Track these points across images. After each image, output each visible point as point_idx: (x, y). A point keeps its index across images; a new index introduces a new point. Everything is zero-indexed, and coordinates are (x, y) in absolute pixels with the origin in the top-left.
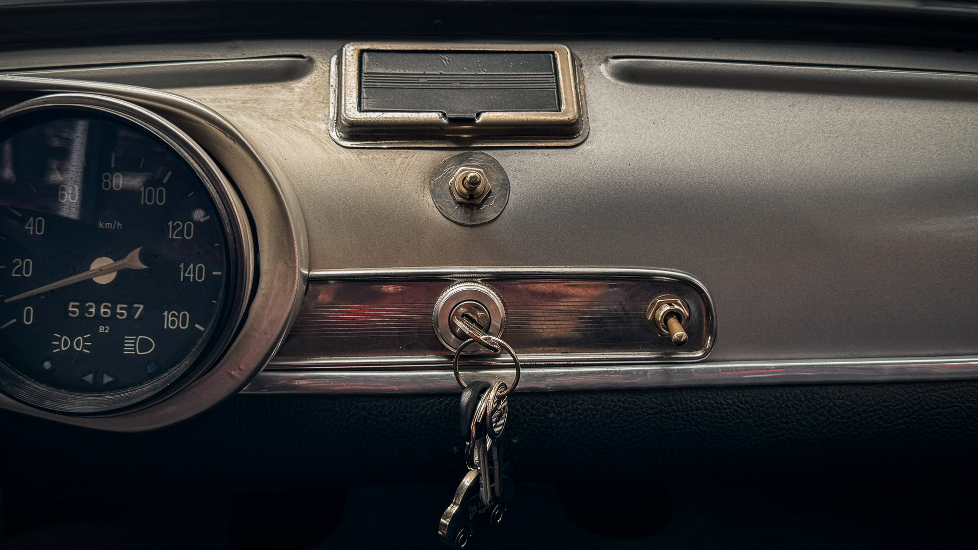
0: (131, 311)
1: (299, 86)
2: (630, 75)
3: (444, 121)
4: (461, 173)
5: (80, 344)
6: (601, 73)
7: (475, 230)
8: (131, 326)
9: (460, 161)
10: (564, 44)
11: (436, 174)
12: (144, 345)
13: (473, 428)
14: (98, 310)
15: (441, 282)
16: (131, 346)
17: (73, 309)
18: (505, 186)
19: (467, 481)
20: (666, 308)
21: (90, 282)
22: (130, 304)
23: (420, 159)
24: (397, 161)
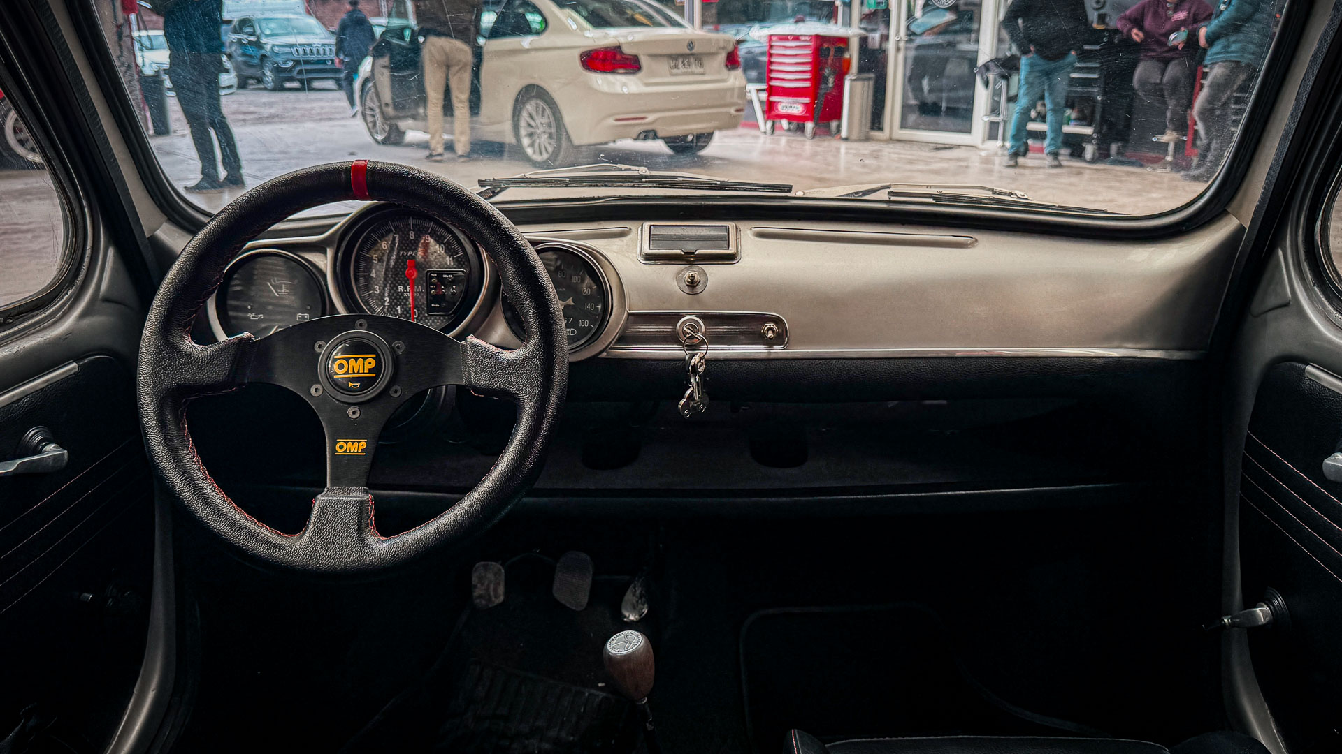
1: (626, 239)
2: (761, 235)
3: (683, 253)
4: (688, 273)
6: (747, 234)
7: (693, 296)
8: (568, 326)
9: (688, 269)
10: (733, 222)
11: (679, 274)
12: (574, 332)
13: (690, 370)
15: (680, 316)
16: (568, 332)
18: (706, 279)
19: (689, 391)
20: (768, 327)
22: (568, 318)
23: (673, 268)
24: (664, 269)
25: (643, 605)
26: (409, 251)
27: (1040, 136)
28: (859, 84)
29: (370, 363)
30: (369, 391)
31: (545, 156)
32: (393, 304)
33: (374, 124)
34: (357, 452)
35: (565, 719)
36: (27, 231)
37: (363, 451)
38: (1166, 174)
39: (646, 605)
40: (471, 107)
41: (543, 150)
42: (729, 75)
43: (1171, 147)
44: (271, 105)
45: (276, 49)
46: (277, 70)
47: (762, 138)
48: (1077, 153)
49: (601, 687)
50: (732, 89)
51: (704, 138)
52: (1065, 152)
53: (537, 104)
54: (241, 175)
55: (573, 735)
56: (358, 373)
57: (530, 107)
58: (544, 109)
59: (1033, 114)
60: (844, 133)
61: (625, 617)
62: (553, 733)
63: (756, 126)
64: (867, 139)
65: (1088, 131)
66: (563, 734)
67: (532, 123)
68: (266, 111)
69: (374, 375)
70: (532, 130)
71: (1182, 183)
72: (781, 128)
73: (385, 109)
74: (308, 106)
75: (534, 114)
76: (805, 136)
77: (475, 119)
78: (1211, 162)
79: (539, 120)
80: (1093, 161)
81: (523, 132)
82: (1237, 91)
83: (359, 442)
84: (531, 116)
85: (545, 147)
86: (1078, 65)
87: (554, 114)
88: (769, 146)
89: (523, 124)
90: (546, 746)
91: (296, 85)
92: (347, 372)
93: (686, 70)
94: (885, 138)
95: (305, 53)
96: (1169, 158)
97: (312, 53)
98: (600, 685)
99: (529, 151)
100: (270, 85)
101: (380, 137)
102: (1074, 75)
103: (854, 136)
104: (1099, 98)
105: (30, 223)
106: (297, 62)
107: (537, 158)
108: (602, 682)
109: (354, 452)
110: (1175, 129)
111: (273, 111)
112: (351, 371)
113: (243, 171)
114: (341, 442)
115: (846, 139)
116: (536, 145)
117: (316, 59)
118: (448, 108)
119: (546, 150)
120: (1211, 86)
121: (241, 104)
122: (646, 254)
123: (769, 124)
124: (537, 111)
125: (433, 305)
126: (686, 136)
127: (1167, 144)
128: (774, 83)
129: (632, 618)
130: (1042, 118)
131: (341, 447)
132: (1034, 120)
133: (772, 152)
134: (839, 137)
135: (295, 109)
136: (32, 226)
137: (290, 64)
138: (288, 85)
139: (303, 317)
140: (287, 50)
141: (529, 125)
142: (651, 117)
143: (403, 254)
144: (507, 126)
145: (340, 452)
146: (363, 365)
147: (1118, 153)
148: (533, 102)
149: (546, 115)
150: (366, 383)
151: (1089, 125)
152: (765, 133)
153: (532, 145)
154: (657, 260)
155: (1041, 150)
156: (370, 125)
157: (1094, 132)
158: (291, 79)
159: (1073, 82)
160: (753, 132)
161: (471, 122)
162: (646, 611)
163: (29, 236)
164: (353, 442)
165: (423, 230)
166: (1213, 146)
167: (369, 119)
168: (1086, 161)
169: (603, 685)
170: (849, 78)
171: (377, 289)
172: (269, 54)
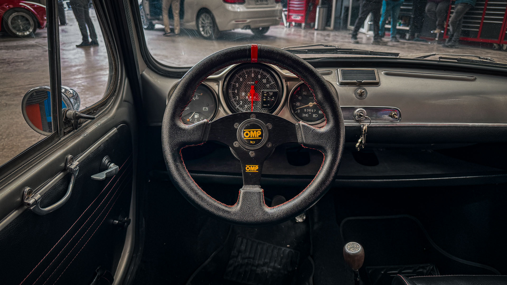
0: (314, 111)
1: (330, 76)
2: (387, 74)
3: (357, 82)
4: (359, 91)
5: (307, 115)
6: (382, 74)
7: (361, 100)
8: (314, 113)
9: (359, 89)
10: (375, 68)
11: (355, 91)
12: (316, 116)
13: (363, 131)
14: (309, 110)
16: (314, 116)
17: (305, 110)
18: (367, 93)
19: (360, 140)
20: (394, 113)
21: (309, 106)
22: (314, 110)
23: (352, 88)
24: (349, 88)
25: (304, 216)
26: (251, 82)
27: (388, 30)
28: (322, 9)
29: (259, 133)
30: (259, 145)
31: (208, 35)
32: (244, 104)
34: (255, 171)
35: (276, 259)
36: (21, 62)
37: (257, 170)
38: (435, 45)
39: (305, 216)
40: (180, 16)
41: (208, 32)
42: (276, 5)
43: (438, 35)
47: (285, 29)
48: (403, 37)
50: (277, 10)
51: (266, 29)
52: (398, 36)
53: (205, 15)
54: (97, 41)
55: (280, 265)
56: (254, 137)
57: (203, 16)
58: (208, 17)
59: (387, 22)
60: (316, 27)
61: (297, 220)
62: (272, 264)
63: (283, 24)
64: (324, 29)
65: (407, 28)
66: (276, 265)
69: (261, 138)
70: (203, 25)
71: (442, 49)
72: (292, 25)
73: (147, 16)
75: (204, 19)
76: (301, 28)
77: (181, 20)
78: (454, 41)
79: (206, 21)
80: (409, 40)
81: (200, 26)
82: (465, 14)
83: (255, 166)
86: (404, 4)
87: (212, 19)
88: (288, 32)
89: (200, 22)
90: (270, 269)
92: (250, 137)
93: (261, 3)
94: (331, 29)
96: (437, 39)
98: (288, 246)
99: (203, 33)
101: (145, 27)
102: (402, 7)
103: (320, 28)
104: (412, 16)
105: (22, 58)
107: (205, 35)
109: (253, 171)
110: (439, 28)
112: (251, 136)
113: (98, 39)
114: (248, 166)
115: (317, 30)
116: (205, 31)
118: (171, 16)
120: (457, 13)
122: (341, 82)
123: (288, 24)
124: (206, 18)
125: (264, 105)
126: (259, 28)
127: (436, 34)
128: (291, 8)
129: (300, 221)
130: (389, 23)
131: (248, 168)
132: (387, 24)
133: (289, 34)
134: (314, 29)
136: (23, 60)
139: (205, 109)
141: (203, 23)
142: (248, 21)
143: (249, 83)
144: (194, 23)
145: (247, 170)
146: (255, 134)
147: (418, 37)
148: (204, 14)
149: (209, 19)
150: (257, 141)
151: (408, 26)
152: (286, 27)
153: (203, 31)
154: (345, 85)
155: (389, 35)
157: (410, 29)
159: (402, 10)
160: (282, 26)
161: (180, 21)
162: (304, 218)
163: (22, 64)
164: (253, 166)
165: (258, 73)
166: (455, 34)
168: (406, 40)
170: (318, 7)
171: (237, 98)
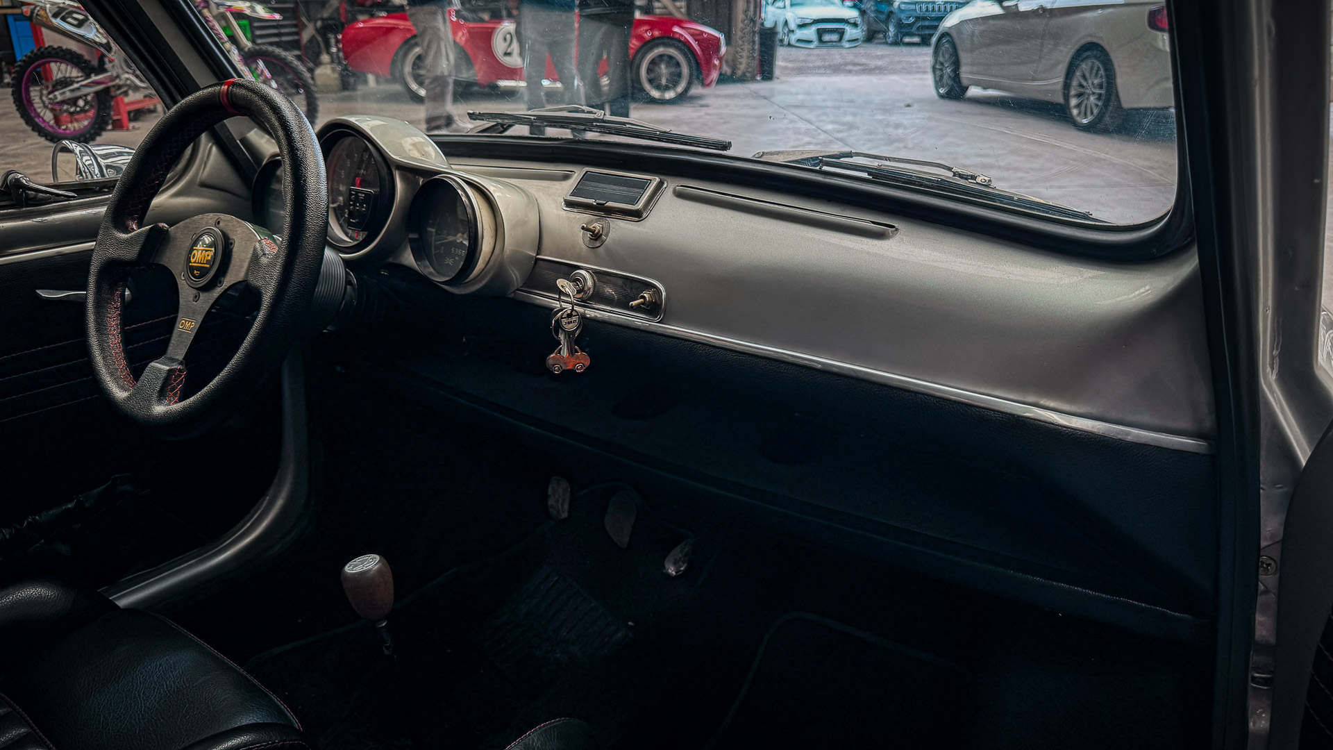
3: (595, 203)
6: (670, 192)
7: (592, 250)
10: (655, 176)
14: (458, 251)
17: (453, 250)
18: (608, 235)
24: (577, 218)
29: (208, 255)
30: (204, 279)
31: (1089, 119)
33: (942, 76)
41: (1089, 111)
44: (882, 57)
45: (903, 7)
46: (900, 25)
49: (629, 625)
53: (1093, 63)
56: (200, 263)
57: (1085, 66)
58: (1099, 69)
67: (1085, 84)
68: (873, 63)
69: (208, 266)
70: (1082, 90)
74: (912, 59)
75: (1087, 75)
79: (1091, 80)
81: (1073, 92)
83: (191, 322)
84: (1084, 77)
85: (1091, 108)
87: (1107, 76)
89: (1075, 83)
91: (916, 39)
92: (195, 262)
95: (927, 10)
97: (933, 10)
98: (630, 623)
99: (1075, 112)
100: (889, 40)
101: (942, 91)
106: (918, 18)
107: (1080, 119)
108: (634, 622)
109: (186, 329)
111: (880, 63)
114: (183, 321)
116: (1083, 106)
117: (937, 16)
119: (1092, 113)
121: (856, 55)
122: (568, 201)
124: (1091, 73)
129: (672, 572)
131: (182, 324)
135: (900, 62)
137: (912, 20)
138: (907, 40)
140: (912, 7)
141: (1081, 85)
145: (180, 328)
146: (203, 256)
148: (1089, 62)
149: (1099, 75)
150: (203, 272)
153: (1078, 106)
154: (574, 206)
156: (938, 79)
158: (911, 35)
167: (938, 73)
169: (633, 624)
172: (896, 11)
